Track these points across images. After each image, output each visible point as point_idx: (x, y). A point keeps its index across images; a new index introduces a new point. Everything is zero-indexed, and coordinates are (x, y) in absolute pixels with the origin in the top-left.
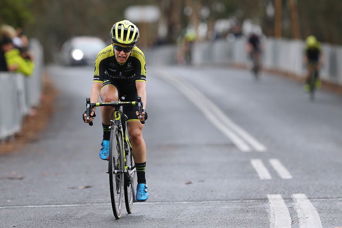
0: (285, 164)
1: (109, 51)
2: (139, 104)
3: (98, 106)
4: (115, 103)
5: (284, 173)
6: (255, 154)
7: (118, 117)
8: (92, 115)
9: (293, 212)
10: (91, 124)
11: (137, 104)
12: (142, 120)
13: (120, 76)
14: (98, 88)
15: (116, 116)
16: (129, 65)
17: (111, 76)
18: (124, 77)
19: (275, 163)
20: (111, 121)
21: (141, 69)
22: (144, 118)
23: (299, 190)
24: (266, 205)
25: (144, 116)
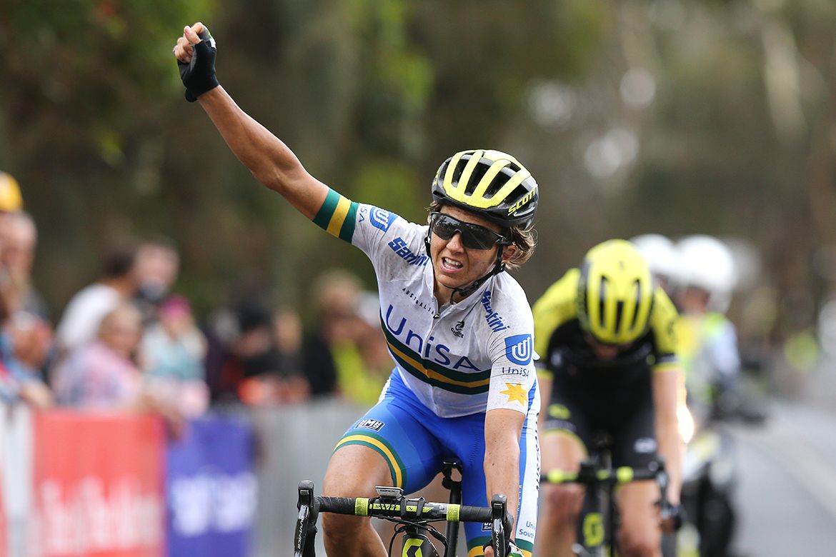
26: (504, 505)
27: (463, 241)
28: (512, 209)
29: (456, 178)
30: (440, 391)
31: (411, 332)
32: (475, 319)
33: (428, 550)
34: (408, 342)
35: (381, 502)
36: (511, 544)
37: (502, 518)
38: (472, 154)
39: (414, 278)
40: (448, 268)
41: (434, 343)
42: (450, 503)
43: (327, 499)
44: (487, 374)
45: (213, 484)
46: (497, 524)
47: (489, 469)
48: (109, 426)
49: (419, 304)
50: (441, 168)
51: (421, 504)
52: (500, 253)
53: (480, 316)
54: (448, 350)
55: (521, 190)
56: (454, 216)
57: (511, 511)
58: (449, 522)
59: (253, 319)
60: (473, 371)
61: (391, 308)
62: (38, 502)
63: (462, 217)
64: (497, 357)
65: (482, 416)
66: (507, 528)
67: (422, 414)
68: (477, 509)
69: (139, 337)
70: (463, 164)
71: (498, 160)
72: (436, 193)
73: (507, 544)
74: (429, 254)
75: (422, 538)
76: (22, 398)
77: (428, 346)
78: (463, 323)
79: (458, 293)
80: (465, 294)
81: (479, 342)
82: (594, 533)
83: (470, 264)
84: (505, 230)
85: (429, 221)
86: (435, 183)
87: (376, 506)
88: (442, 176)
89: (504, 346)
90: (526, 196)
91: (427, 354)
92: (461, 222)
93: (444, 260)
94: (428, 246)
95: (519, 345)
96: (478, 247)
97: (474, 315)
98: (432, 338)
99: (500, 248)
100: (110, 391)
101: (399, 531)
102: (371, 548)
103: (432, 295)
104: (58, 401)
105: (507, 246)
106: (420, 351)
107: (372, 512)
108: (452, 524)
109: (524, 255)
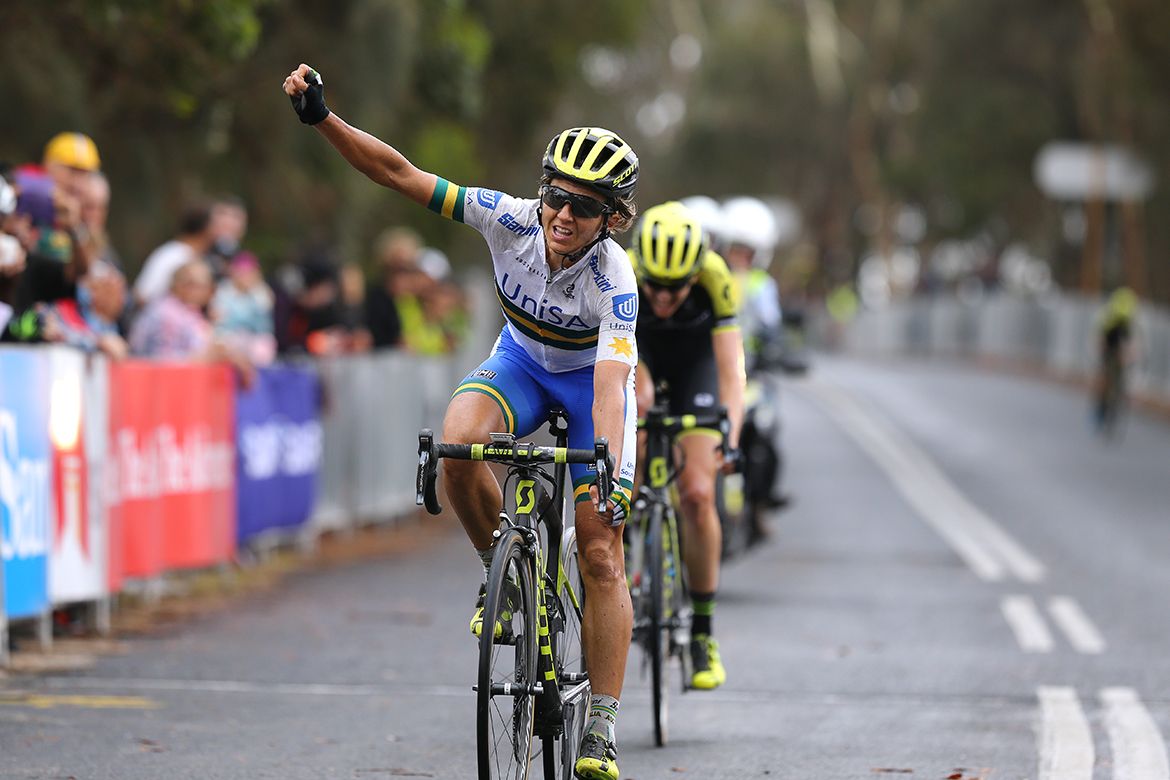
0: (1091, 611)
5: (1086, 637)
6: (1013, 585)
9: (1099, 735)
19: (1066, 612)
23: (1120, 680)
24: (1032, 714)
26: (606, 447)
27: (572, 211)
28: (616, 181)
29: (565, 154)
30: (551, 349)
31: (526, 296)
32: (585, 282)
33: (539, 490)
34: (523, 306)
35: (495, 447)
36: (613, 483)
37: (605, 459)
38: (579, 131)
39: (526, 247)
40: (559, 236)
41: (547, 306)
42: (558, 446)
43: (446, 446)
44: (596, 331)
45: (281, 431)
46: (601, 464)
47: (597, 414)
48: (183, 375)
49: (532, 271)
50: (550, 145)
51: (531, 448)
52: (605, 221)
53: (588, 279)
54: (561, 311)
55: (624, 164)
56: (563, 188)
57: (612, 453)
58: (556, 464)
59: (318, 273)
60: (584, 328)
61: (506, 276)
62: (114, 448)
63: (571, 189)
64: (605, 314)
65: (590, 369)
66: (610, 468)
67: (531, 367)
68: (583, 451)
69: (213, 290)
70: (570, 141)
71: (603, 137)
72: (546, 167)
73: (610, 482)
74: (541, 224)
75: (534, 480)
76: (101, 349)
77: (542, 308)
78: (573, 285)
79: (567, 258)
80: (574, 260)
81: (588, 301)
82: (659, 476)
83: (579, 231)
84: (610, 200)
85: (540, 193)
86: (545, 158)
87: (490, 451)
88: (552, 152)
89: (611, 304)
90: (629, 169)
91: (541, 316)
92: (571, 194)
93: (555, 229)
94: (540, 215)
95: (626, 303)
96: (584, 216)
97: (583, 278)
98: (545, 301)
99: (605, 217)
100: (184, 344)
101: (512, 473)
102: (488, 485)
103: (544, 263)
104: (132, 352)
105: (611, 214)
106: (535, 313)
107: (487, 457)
108: (559, 466)
109: (626, 222)
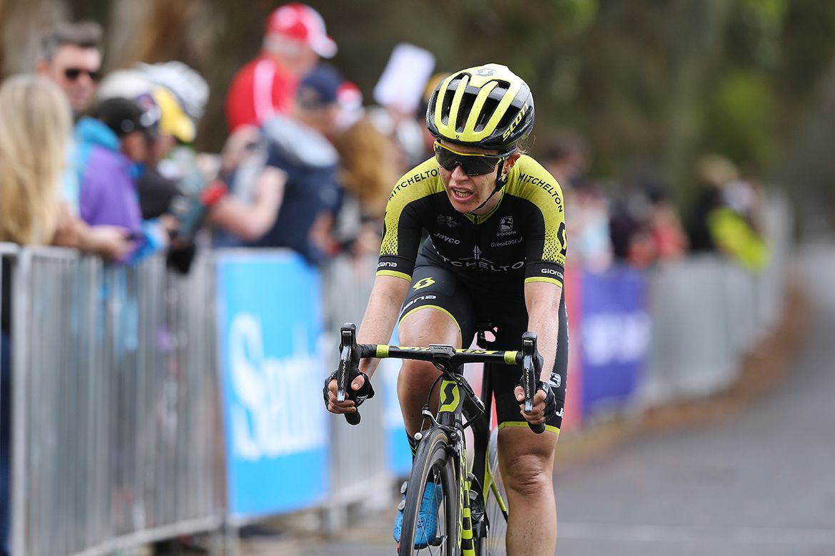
1: (434, 173)
2: (528, 363)
3: (383, 356)
4: (442, 351)
7: (450, 399)
8: (356, 386)
10: (354, 418)
11: (520, 361)
12: (533, 419)
13: (477, 261)
14: (392, 298)
15: (443, 397)
16: (506, 224)
17: (445, 259)
18: (489, 265)
20: (426, 412)
21: (544, 239)
22: (543, 413)
25: (543, 406)
